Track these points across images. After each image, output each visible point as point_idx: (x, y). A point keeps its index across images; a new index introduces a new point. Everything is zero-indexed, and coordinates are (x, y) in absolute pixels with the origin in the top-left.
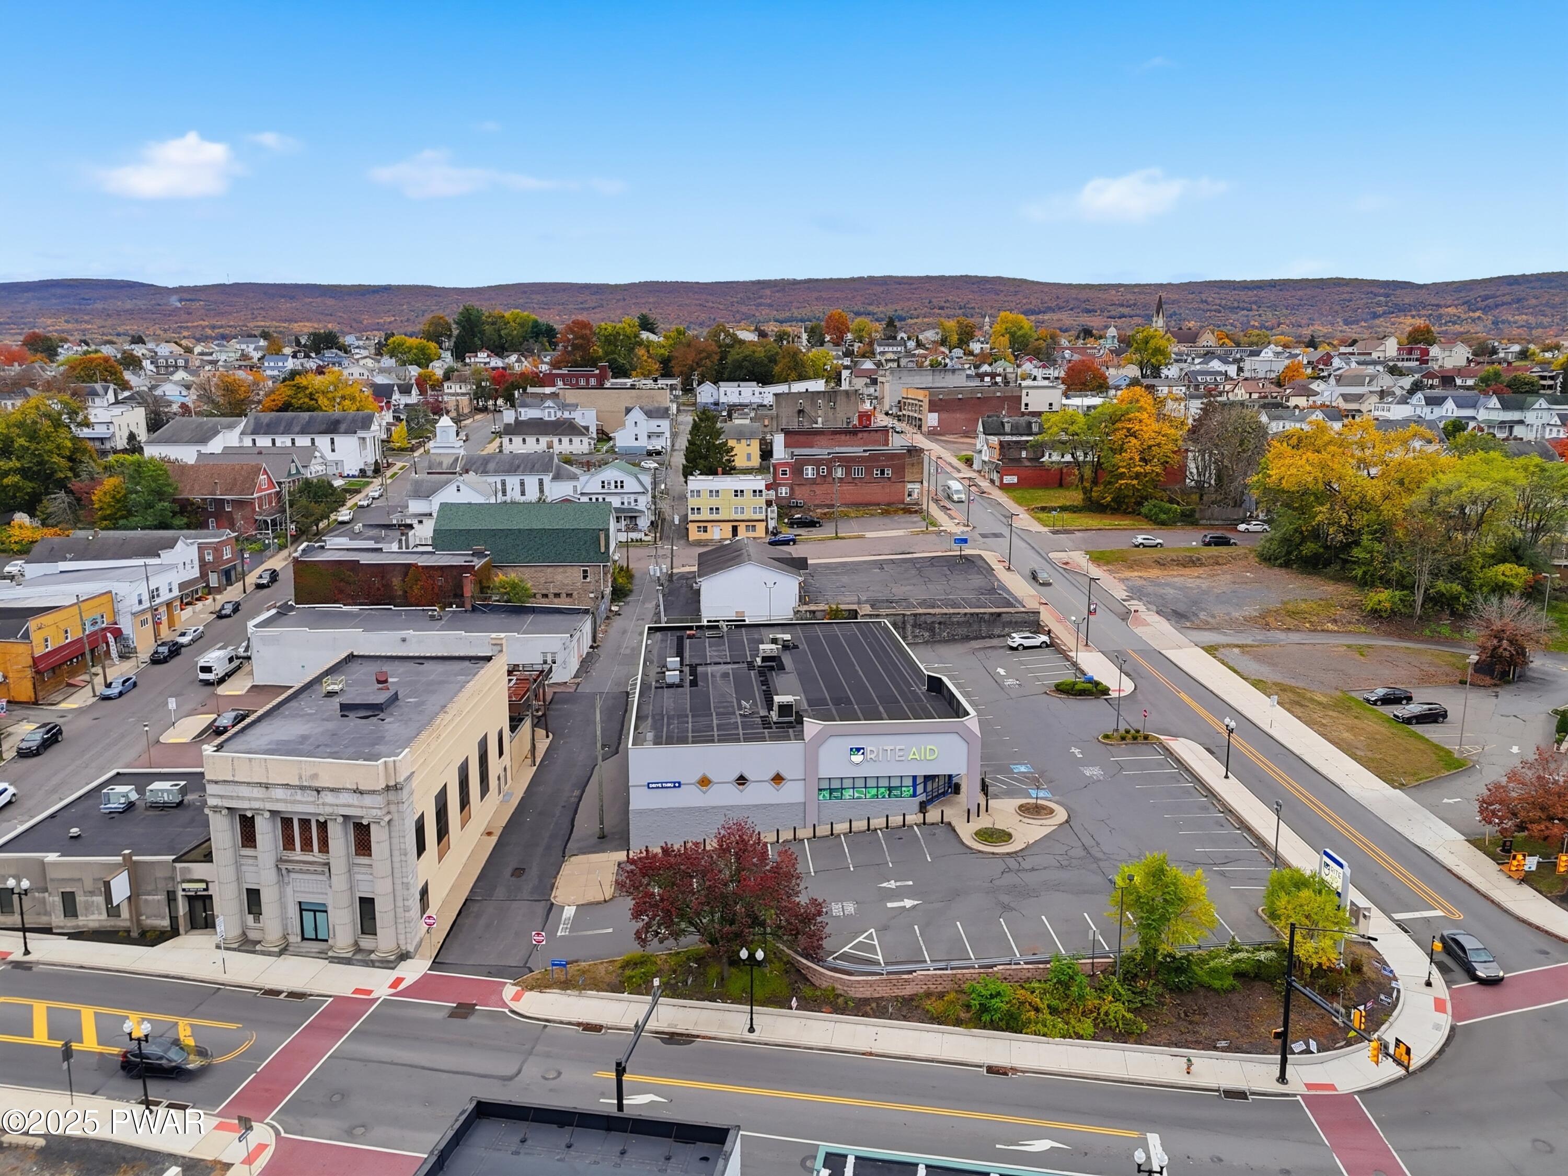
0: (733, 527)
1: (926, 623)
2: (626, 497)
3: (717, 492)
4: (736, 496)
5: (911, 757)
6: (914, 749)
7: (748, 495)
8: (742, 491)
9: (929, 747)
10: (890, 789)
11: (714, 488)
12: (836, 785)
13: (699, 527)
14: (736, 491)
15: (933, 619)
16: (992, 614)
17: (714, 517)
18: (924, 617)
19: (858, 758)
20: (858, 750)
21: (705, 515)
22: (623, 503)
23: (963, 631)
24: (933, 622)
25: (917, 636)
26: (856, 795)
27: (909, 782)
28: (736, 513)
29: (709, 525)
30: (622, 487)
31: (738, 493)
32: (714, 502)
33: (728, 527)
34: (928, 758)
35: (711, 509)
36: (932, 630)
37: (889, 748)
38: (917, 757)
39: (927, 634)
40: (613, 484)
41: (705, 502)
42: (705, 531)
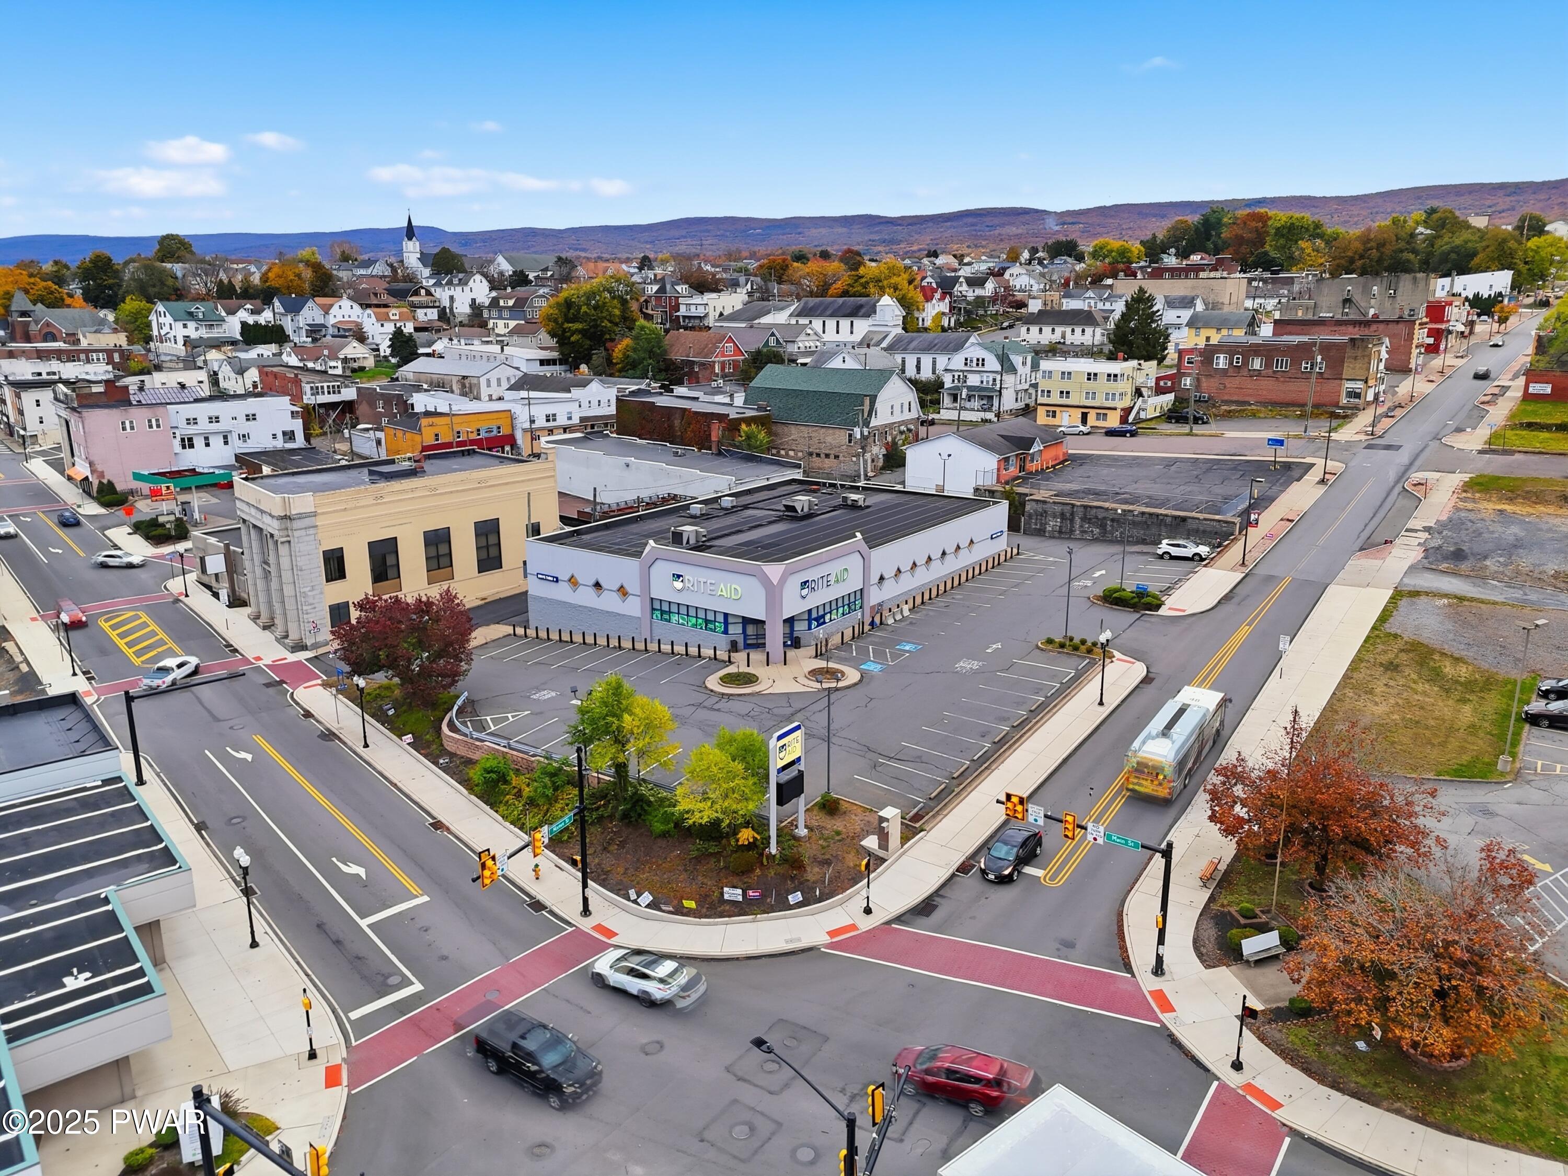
0: (1083, 413)
1: (1096, 517)
2: (985, 375)
3: (1069, 373)
4: (1089, 379)
5: (720, 593)
6: (722, 586)
7: (1102, 379)
8: (1095, 375)
9: (733, 586)
10: (707, 621)
11: (1067, 370)
12: (665, 607)
13: (1048, 411)
14: (1089, 374)
15: (1105, 515)
16: (1175, 517)
17: (1064, 401)
18: (1095, 510)
19: (678, 585)
20: (679, 576)
21: (1055, 399)
22: (982, 382)
23: (1138, 533)
24: (1105, 518)
25: (1085, 532)
26: (681, 621)
27: (720, 618)
28: (1087, 398)
29: (1057, 409)
30: (983, 365)
31: (1092, 376)
32: (1066, 385)
33: (1078, 413)
34: (733, 597)
35: (1062, 392)
36: (1103, 526)
37: (702, 580)
38: (724, 593)
39: (1096, 531)
40: (975, 361)
41: (1055, 386)
42: (1054, 416)
